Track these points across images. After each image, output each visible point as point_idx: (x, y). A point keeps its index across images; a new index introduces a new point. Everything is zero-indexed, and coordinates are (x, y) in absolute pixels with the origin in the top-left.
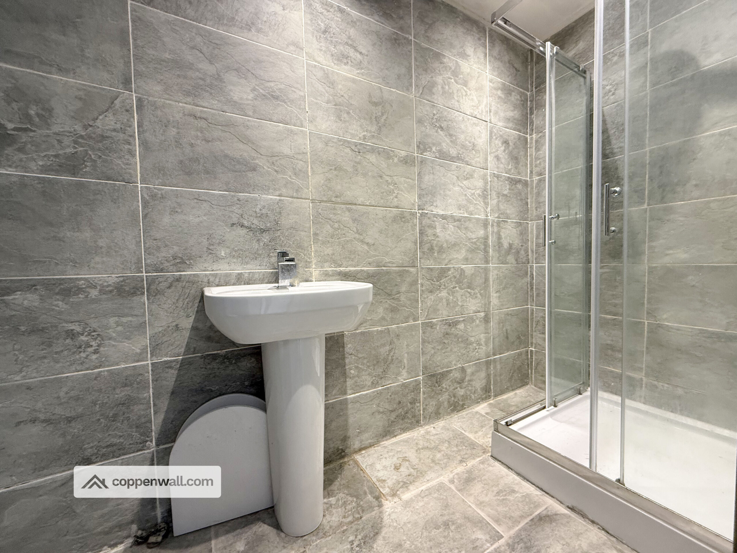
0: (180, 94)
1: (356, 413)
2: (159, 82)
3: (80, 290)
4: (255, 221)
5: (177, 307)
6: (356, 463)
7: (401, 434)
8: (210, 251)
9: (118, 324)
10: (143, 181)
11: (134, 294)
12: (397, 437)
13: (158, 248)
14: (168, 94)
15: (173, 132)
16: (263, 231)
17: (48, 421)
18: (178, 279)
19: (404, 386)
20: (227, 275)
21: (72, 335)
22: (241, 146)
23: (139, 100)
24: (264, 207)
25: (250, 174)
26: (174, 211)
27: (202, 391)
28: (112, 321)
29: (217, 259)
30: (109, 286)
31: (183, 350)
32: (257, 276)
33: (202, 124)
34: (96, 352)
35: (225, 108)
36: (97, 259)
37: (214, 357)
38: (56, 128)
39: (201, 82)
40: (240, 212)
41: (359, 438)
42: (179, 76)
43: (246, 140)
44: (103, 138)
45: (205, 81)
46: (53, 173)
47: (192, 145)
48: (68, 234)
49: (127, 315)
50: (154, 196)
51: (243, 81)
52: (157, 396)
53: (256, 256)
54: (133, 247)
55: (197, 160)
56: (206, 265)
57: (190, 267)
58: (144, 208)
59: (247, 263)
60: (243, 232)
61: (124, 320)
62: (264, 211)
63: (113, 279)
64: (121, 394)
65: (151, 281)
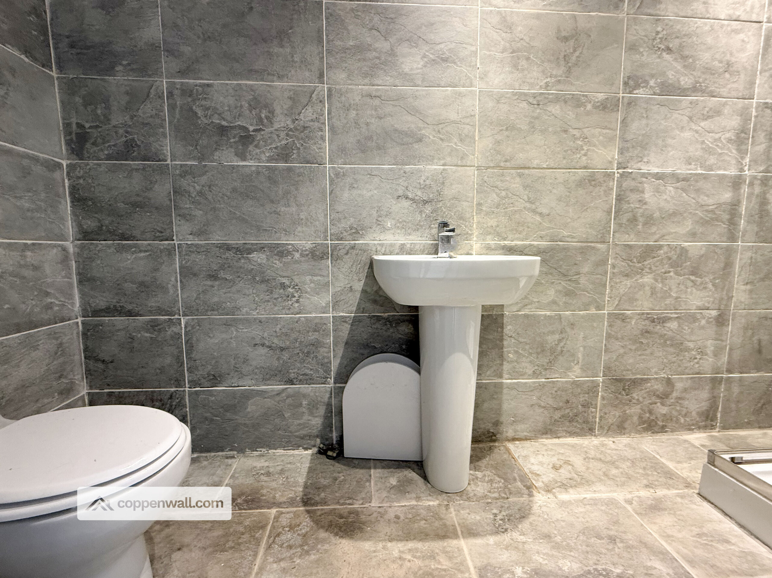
0: (360, 77)
1: (512, 400)
2: (344, 70)
3: (289, 253)
4: (419, 193)
5: (352, 271)
6: (508, 451)
7: (566, 437)
8: (378, 223)
9: (312, 281)
10: (331, 161)
11: (322, 258)
12: (561, 439)
13: (339, 220)
14: (351, 80)
15: (353, 114)
16: (425, 202)
17: (269, 347)
18: (353, 247)
19: (574, 383)
20: (392, 245)
21: (283, 286)
22: (410, 118)
23: (329, 90)
24: (428, 178)
25: (416, 146)
26: (352, 187)
27: (366, 346)
28: (308, 278)
29: (384, 230)
30: (306, 250)
31: (354, 309)
32: (417, 247)
33: (377, 102)
34: (297, 301)
35: (397, 82)
36: (299, 229)
37: (378, 318)
38: (276, 126)
39: (378, 61)
40: (405, 184)
41: (513, 427)
42: (359, 60)
43: (414, 111)
44: (305, 128)
45: (380, 60)
46: (274, 162)
47: (367, 124)
48: (283, 209)
49: (316, 275)
50: (337, 175)
51: (414, 50)
52: (335, 344)
53: (417, 227)
54: (322, 219)
55: (370, 138)
56: (375, 235)
57: (362, 236)
58: (330, 185)
59: (410, 234)
60: (406, 204)
61: (315, 278)
62: (428, 182)
63: (308, 245)
64: (313, 337)
65: (335, 248)
